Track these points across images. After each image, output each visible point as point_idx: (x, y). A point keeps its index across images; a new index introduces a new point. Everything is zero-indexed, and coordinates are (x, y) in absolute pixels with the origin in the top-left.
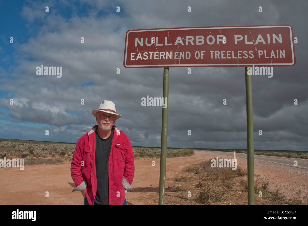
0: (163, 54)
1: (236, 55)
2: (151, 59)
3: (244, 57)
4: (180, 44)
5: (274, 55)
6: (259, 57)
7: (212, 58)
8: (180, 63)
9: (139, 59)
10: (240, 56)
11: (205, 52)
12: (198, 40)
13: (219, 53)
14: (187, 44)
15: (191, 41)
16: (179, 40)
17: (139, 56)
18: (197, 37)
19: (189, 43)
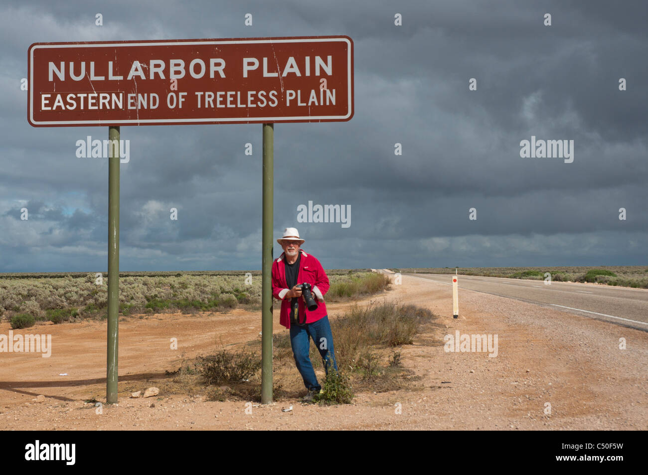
0: (105, 98)
1: (244, 100)
2: (82, 108)
3: (259, 103)
4: (138, 77)
5: (315, 100)
6: (288, 104)
7: (199, 106)
8: (138, 118)
9: (59, 107)
10: (252, 102)
11: (185, 94)
12: (173, 69)
13: (213, 97)
14: (152, 77)
15: (160, 71)
16: (136, 70)
17: (59, 102)
18: (173, 62)
19: (156, 74)
